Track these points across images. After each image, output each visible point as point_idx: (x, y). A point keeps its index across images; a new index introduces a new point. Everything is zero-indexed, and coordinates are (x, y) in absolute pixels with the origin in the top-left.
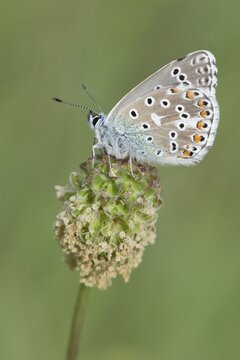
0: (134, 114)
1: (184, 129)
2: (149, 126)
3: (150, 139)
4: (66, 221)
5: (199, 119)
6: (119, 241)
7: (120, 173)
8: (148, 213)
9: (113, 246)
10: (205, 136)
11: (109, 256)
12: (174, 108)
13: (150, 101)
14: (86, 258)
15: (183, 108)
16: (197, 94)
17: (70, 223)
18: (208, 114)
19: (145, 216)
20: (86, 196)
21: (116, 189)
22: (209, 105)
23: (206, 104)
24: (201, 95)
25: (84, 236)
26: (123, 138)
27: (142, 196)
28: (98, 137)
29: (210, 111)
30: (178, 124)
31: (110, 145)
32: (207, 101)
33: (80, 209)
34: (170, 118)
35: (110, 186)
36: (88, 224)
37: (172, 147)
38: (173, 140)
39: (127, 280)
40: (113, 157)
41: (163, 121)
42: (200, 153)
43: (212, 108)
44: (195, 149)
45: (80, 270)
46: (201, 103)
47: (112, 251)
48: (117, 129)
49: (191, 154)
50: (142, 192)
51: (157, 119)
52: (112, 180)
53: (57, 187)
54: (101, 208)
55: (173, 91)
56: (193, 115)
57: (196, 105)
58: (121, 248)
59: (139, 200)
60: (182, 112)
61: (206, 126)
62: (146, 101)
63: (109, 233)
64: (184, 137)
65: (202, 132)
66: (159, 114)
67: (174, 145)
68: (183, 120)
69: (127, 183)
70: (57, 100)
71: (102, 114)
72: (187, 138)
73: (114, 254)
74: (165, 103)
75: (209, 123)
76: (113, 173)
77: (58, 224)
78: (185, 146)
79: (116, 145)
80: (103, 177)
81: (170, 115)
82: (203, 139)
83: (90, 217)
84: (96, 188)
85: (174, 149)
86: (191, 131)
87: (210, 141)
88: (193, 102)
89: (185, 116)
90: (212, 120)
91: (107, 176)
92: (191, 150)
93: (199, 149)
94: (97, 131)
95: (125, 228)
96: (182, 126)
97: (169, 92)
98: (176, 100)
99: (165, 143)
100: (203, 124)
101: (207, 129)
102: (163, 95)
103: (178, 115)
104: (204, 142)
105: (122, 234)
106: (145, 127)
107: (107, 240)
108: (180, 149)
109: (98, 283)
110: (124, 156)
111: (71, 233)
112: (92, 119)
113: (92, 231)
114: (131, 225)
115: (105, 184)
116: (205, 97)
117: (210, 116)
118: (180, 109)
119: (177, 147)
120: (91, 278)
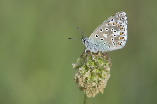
0: (97, 36)
1: (116, 36)
2: (103, 39)
3: (105, 43)
4: (79, 77)
5: (120, 31)
6: (99, 81)
7: (96, 58)
8: (108, 70)
9: (97, 84)
10: (124, 37)
11: (96, 87)
12: (110, 30)
13: (101, 30)
14: (88, 89)
15: (113, 29)
16: (117, 23)
17: (80, 78)
18: (123, 28)
19: (107, 71)
20: (85, 68)
21: (96, 64)
22: (122, 26)
23: (121, 25)
24: (119, 23)
25: (86, 82)
26: (95, 46)
27: (105, 65)
28: (86, 46)
29: (123, 27)
30: (113, 35)
31: (91, 49)
32: (121, 24)
33: (83, 73)
34: (110, 34)
35: (93, 63)
36: (87, 77)
37: (113, 44)
38: (113, 41)
39: (103, 93)
40: (93, 53)
41: (108, 36)
42: (124, 43)
43: (124, 26)
44: (122, 42)
45: (86, 92)
46: (119, 26)
47: (97, 85)
48: (93, 43)
49: (121, 44)
50: (105, 63)
51: (105, 36)
52: (94, 61)
53: (73, 64)
54: (91, 71)
55: (108, 24)
56: (118, 31)
57: (118, 27)
58: (100, 84)
59: (104, 67)
60: (114, 31)
61: (123, 33)
62: (100, 30)
63: (95, 79)
64: (116, 39)
65: (123, 35)
66: (106, 34)
67: (114, 43)
68: (115, 33)
69: (99, 61)
70: (70, 39)
71: (87, 38)
72: (118, 39)
73: (98, 86)
74: (107, 29)
75: (124, 32)
76: (94, 58)
77: (75, 78)
78: (118, 42)
79: (93, 49)
80: (90, 60)
81: (110, 33)
82: (123, 38)
83: (87, 75)
84: (88, 64)
85: (114, 44)
86: (118, 36)
87: (126, 38)
88: (116, 26)
89: (115, 32)
90: (125, 30)
91: (92, 60)
92: (120, 43)
93: (123, 42)
94: (86, 44)
95: (101, 77)
96: (115, 35)
97: (107, 25)
98: (110, 27)
99: (110, 43)
100: (122, 33)
101: (124, 34)
102: (105, 27)
103: (112, 32)
104: (124, 39)
105: (100, 79)
106: (102, 39)
107: (95, 81)
108: (116, 44)
109: (92, 96)
110: (97, 52)
111: (81, 81)
112: (83, 40)
113: (89, 80)
114: (103, 75)
115: (91, 63)
116: (120, 23)
117: (124, 29)
118: (112, 30)
119: (115, 43)
120: (90, 94)
